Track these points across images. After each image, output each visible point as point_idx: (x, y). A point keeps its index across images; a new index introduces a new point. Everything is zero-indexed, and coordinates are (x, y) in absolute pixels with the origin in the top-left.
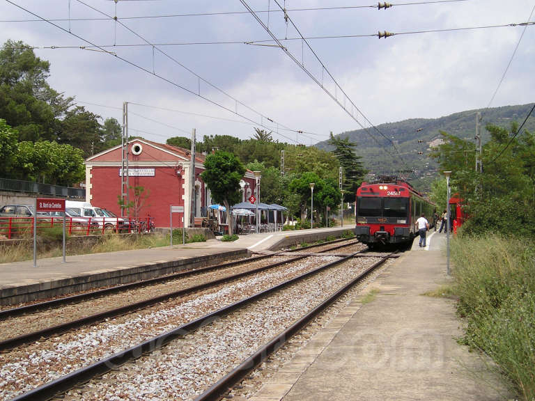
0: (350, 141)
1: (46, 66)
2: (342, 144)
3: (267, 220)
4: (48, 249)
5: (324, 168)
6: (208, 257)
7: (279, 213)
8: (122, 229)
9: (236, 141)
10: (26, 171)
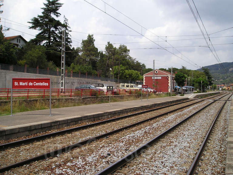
0: (208, 69)
1: (129, 51)
2: (206, 70)
3: (192, 91)
4: (138, 97)
5: (203, 76)
6: (180, 100)
7: (192, 88)
8: (154, 92)
9: (177, 69)
10: (127, 78)
